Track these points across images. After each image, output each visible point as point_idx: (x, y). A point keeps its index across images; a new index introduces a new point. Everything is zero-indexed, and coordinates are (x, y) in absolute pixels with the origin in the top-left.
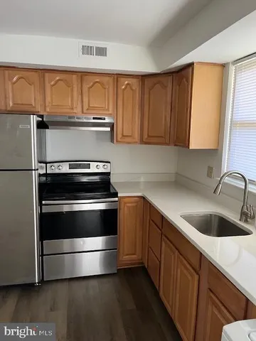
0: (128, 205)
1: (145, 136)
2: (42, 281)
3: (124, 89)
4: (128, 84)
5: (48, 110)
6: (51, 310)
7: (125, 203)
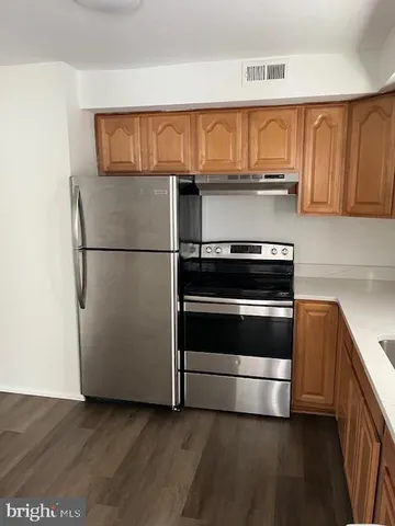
0: (312, 314)
1: (352, 203)
2: (181, 406)
3: (316, 128)
4: (323, 118)
5: (201, 167)
6: (183, 447)
7: (307, 311)
